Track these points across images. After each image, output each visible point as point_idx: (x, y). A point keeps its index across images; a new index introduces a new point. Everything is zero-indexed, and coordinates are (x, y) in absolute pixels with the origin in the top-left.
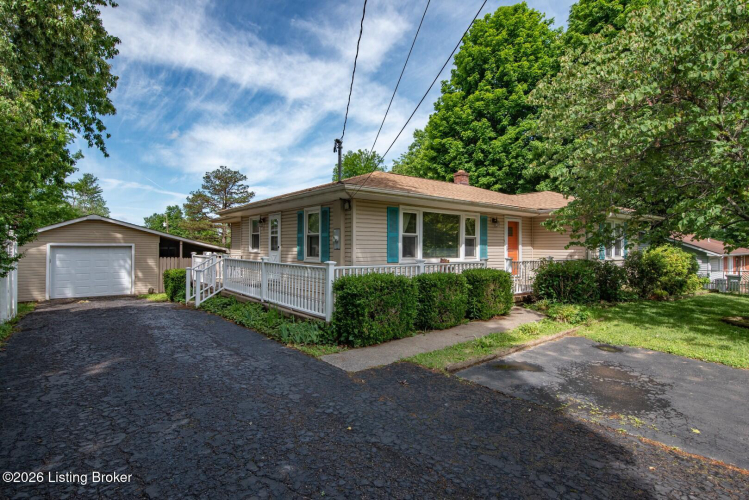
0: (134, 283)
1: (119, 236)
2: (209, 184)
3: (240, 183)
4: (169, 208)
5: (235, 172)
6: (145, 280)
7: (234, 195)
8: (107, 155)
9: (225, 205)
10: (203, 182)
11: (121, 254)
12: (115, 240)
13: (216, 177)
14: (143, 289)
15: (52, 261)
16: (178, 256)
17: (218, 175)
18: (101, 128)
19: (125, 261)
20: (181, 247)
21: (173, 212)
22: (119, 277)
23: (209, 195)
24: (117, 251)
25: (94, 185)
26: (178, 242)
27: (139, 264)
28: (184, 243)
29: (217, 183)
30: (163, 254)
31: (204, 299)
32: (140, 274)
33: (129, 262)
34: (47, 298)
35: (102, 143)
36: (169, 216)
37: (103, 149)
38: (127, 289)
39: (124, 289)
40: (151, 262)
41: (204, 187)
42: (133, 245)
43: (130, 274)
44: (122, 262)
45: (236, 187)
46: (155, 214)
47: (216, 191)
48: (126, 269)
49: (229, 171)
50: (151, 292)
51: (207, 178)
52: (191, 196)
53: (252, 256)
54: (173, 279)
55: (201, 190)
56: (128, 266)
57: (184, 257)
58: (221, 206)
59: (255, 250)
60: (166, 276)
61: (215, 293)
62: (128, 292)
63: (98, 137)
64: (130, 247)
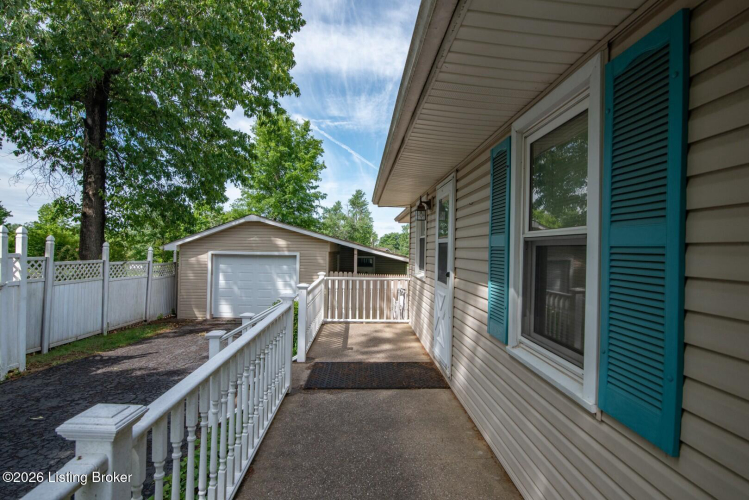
12: (277, 248)
15: (216, 272)
28: (359, 251)
34: (208, 317)
42: (298, 254)
64: (295, 257)
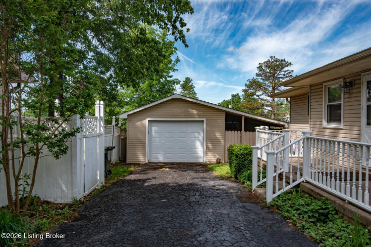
0: (206, 153)
1: (195, 112)
2: (261, 73)
3: (286, 69)
4: (233, 96)
5: (282, 60)
6: (213, 151)
7: (281, 80)
8: (187, 46)
9: (274, 88)
10: (257, 71)
11: (196, 127)
12: (192, 115)
13: (266, 66)
14: (211, 158)
15: (150, 132)
16: (241, 130)
17: (268, 64)
18: (183, 25)
19: (199, 133)
20: (243, 121)
21: (235, 97)
22: (195, 147)
23: (261, 81)
24: (193, 125)
25: (191, 84)
26: (241, 116)
27: (209, 137)
28: (246, 118)
29: (268, 70)
30: (229, 127)
31: (278, 193)
32: (210, 146)
33: (202, 134)
34: (147, 161)
35: (183, 37)
36: (233, 101)
37: (184, 42)
38: (200, 157)
39: (198, 157)
40: (218, 135)
41: (258, 75)
42: (205, 120)
43: (202, 145)
44: (196, 134)
45: (283, 73)
46: (224, 101)
47: (267, 78)
48: (199, 140)
49: (277, 60)
50: (219, 162)
51: (260, 68)
52: (248, 83)
53: (327, 133)
54: (237, 156)
55: (255, 77)
56: (201, 138)
57: (245, 130)
58: (271, 89)
59: (333, 125)
60: (231, 152)
61: (292, 185)
62: (201, 161)
63: (181, 32)
64: (203, 121)
